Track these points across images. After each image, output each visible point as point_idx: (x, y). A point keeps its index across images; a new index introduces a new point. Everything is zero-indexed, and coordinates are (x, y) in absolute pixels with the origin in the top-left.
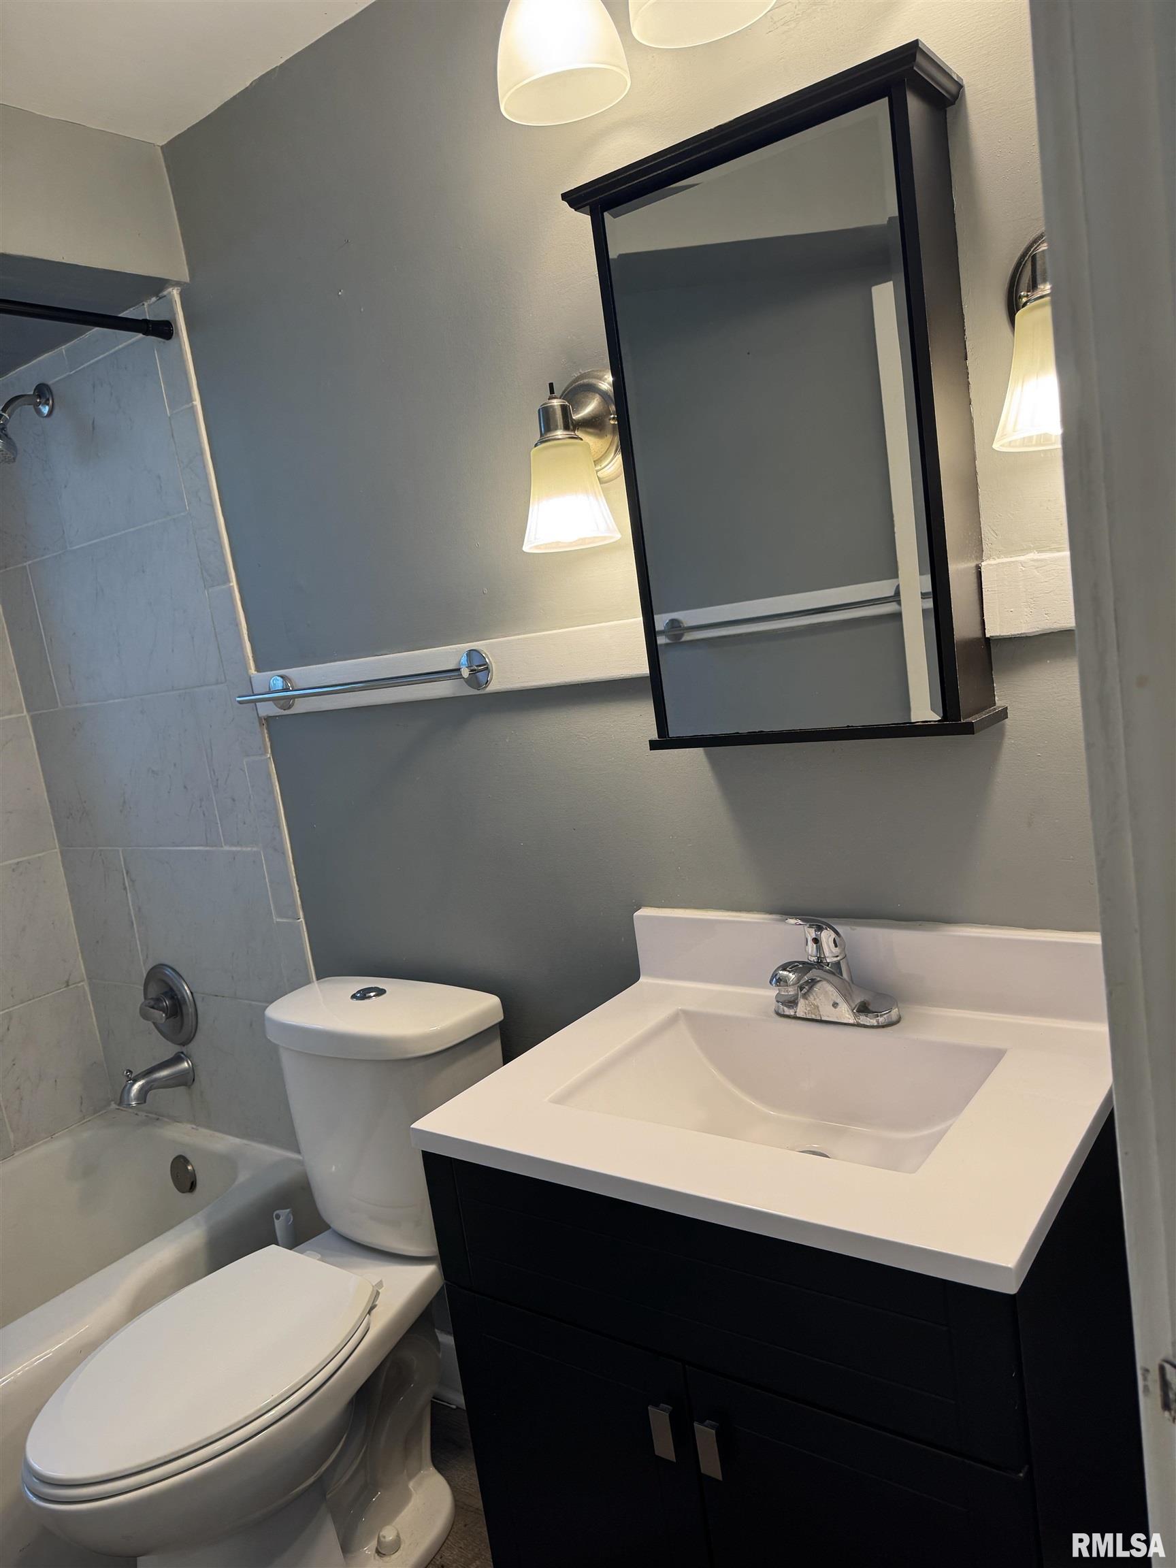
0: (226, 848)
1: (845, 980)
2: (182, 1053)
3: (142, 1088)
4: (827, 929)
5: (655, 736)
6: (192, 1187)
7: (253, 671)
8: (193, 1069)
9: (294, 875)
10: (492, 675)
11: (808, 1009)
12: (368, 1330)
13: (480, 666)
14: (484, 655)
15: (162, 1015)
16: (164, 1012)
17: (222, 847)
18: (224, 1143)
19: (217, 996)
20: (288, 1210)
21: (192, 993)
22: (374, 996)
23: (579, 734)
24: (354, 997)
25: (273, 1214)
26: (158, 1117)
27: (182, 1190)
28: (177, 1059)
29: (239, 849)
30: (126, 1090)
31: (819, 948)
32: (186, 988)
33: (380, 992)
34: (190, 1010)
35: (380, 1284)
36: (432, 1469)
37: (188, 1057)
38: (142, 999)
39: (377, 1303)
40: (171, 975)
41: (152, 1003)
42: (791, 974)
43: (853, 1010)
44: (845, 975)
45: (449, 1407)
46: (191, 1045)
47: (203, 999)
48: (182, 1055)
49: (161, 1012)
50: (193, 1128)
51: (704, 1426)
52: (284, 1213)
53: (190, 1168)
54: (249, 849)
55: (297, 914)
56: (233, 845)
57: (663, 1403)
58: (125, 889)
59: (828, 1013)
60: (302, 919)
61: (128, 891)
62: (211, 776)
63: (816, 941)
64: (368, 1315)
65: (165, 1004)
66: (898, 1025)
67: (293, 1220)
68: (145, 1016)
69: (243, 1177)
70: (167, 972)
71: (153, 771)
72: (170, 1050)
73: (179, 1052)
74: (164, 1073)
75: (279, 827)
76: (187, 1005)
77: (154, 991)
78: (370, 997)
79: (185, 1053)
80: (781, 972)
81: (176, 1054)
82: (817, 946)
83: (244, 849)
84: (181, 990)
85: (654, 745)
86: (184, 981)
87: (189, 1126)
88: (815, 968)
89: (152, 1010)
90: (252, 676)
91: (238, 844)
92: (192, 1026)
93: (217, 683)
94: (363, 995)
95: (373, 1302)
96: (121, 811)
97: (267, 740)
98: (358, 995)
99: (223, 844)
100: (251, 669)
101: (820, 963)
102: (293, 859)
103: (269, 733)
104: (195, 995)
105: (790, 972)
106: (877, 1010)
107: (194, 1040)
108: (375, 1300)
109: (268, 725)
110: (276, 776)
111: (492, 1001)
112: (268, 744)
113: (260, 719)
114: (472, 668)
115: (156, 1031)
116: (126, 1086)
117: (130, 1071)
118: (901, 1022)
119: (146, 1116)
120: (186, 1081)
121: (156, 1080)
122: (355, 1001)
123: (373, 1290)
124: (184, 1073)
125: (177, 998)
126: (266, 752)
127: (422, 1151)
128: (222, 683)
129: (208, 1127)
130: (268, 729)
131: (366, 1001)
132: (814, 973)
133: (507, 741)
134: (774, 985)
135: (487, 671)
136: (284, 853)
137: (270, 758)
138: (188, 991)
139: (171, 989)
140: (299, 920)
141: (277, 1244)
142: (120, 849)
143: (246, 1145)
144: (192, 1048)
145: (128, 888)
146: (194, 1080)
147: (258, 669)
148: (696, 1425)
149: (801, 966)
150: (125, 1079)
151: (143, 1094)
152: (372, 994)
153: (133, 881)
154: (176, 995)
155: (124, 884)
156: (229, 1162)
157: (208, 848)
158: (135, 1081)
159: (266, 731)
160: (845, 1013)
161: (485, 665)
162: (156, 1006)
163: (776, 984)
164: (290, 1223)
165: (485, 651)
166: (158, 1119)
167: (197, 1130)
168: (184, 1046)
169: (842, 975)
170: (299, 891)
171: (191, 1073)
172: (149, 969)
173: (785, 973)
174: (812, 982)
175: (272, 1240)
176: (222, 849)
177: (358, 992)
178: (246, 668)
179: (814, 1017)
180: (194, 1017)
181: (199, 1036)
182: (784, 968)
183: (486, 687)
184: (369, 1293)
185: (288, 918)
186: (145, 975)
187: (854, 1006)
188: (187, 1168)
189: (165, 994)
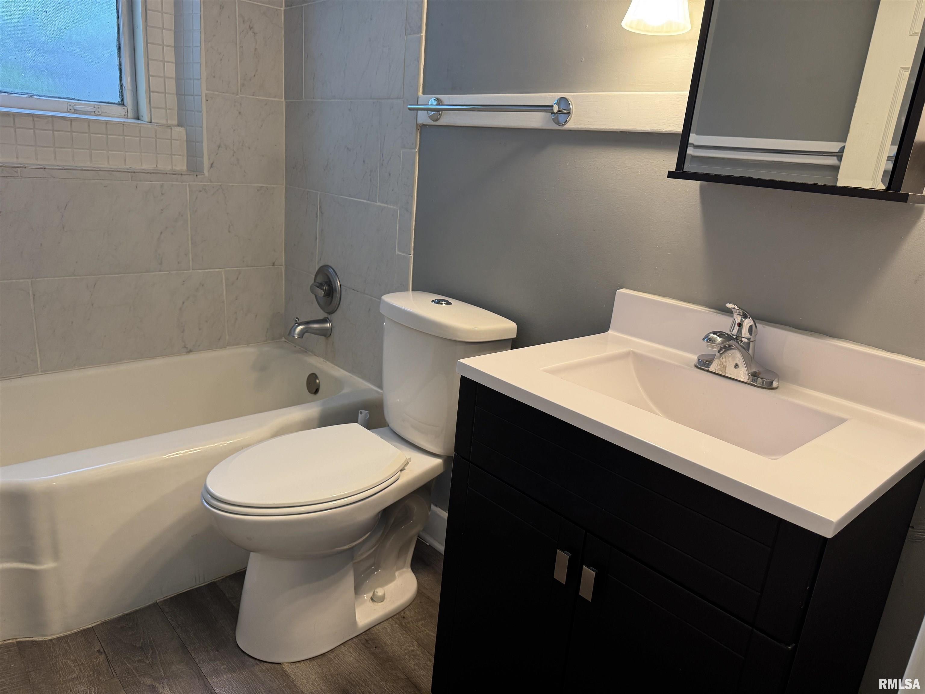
0: (378, 204)
1: (749, 354)
2: (328, 318)
3: (302, 330)
4: (749, 318)
5: (673, 169)
6: (316, 391)
7: (420, 93)
8: (331, 329)
9: (414, 228)
10: (571, 117)
11: (719, 367)
12: (398, 479)
13: (565, 110)
14: (570, 102)
15: (322, 293)
16: (324, 291)
17: (377, 202)
18: (338, 372)
19: (354, 290)
20: (367, 411)
21: (340, 285)
22: (445, 304)
23: (617, 167)
24: (433, 301)
25: (359, 410)
26: (306, 351)
27: (310, 392)
28: (325, 321)
29: (386, 205)
30: (294, 328)
31: (740, 331)
32: (338, 282)
33: (448, 303)
34: (338, 295)
35: (410, 459)
36: (410, 569)
37: (330, 321)
38: (313, 282)
39: (405, 468)
40: (331, 273)
41: (318, 285)
42: (718, 338)
43: (749, 374)
44: (751, 351)
45: (426, 544)
46: (333, 315)
47: (346, 290)
48: (328, 320)
49: (322, 291)
50: (324, 361)
51: (590, 569)
52: (365, 412)
53: (317, 381)
54: (392, 207)
55: (410, 252)
56: (383, 202)
57: (566, 551)
58: (317, 217)
59: (731, 372)
60: (412, 256)
61: (318, 219)
62: (380, 157)
63: (740, 325)
64: (400, 472)
65: (324, 288)
66: (775, 390)
67: (369, 417)
68: (312, 291)
69: (346, 390)
70: (330, 270)
71: (348, 148)
72: (322, 315)
73: (326, 318)
74: (316, 326)
75: (412, 197)
76: (336, 291)
77: (320, 280)
78: (442, 304)
79: (329, 318)
80: (712, 335)
81: (324, 318)
82: (739, 329)
83: (389, 206)
84: (335, 283)
85: (671, 175)
86: (338, 278)
87: (322, 359)
88: (734, 341)
89: (318, 288)
90: (419, 96)
91: (386, 203)
92: (336, 304)
93: (397, 98)
94: (439, 302)
95: (404, 467)
96: (324, 170)
97: (418, 140)
98: (436, 301)
99: (378, 201)
100: (420, 92)
101: (738, 338)
102: (415, 218)
103: (420, 136)
104: (342, 286)
105: (719, 336)
106: (764, 377)
107: (336, 313)
108: (405, 466)
109: (421, 130)
110: (418, 164)
111: (513, 325)
112: (418, 143)
113: (417, 124)
114: (560, 109)
115: (316, 302)
116: (293, 326)
117: (298, 319)
118: (778, 389)
119: (300, 349)
120: (326, 334)
121: (310, 328)
122: (433, 304)
123: (406, 460)
124: (326, 329)
125: (332, 287)
126: (416, 148)
127: (461, 375)
128: (400, 99)
129: (332, 362)
130: (421, 133)
131: (440, 305)
132: (732, 342)
133: (568, 164)
134: (706, 341)
135: (568, 115)
136: (411, 213)
137: (417, 152)
138: (339, 285)
139: (330, 281)
140: (410, 256)
141: (358, 423)
142: (319, 193)
143: (350, 376)
144: (334, 316)
145: (318, 216)
146: (330, 335)
147: (424, 93)
148: (584, 567)
149: (726, 335)
150: (294, 322)
151: (302, 334)
152: (443, 302)
153: (322, 213)
154: (332, 284)
155: (317, 214)
156: (339, 383)
157: (369, 202)
158: (299, 325)
159: (419, 134)
160: (742, 374)
161: (568, 110)
162: (319, 287)
163: (707, 340)
164: (366, 418)
165: (571, 100)
166: (306, 352)
167: (326, 362)
168: (329, 314)
169: (749, 351)
170: (414, 238)
171: (330, 330)
172: (320, 266)
173: (715, 336)
174: (729, 348)
175: (356, 421)
176: (375, 203)
177: (436, 300)
178: (417, 91)
179: (720, 373)
180: (339, 299)
181: (339, 312)
182: (715, 333)
183: (564, 125)
184: (403, 461)
185: (404, 252)
186: (317, 269)
187: (750, 372)
188: (316, 381)
189: (326, 283)
